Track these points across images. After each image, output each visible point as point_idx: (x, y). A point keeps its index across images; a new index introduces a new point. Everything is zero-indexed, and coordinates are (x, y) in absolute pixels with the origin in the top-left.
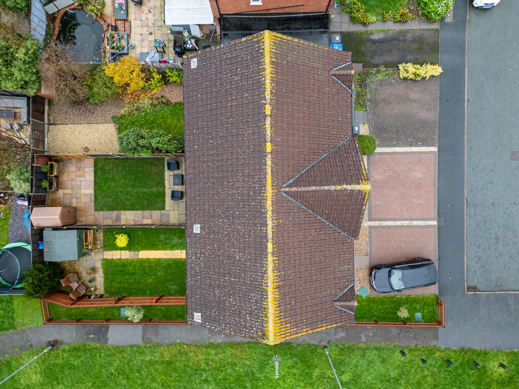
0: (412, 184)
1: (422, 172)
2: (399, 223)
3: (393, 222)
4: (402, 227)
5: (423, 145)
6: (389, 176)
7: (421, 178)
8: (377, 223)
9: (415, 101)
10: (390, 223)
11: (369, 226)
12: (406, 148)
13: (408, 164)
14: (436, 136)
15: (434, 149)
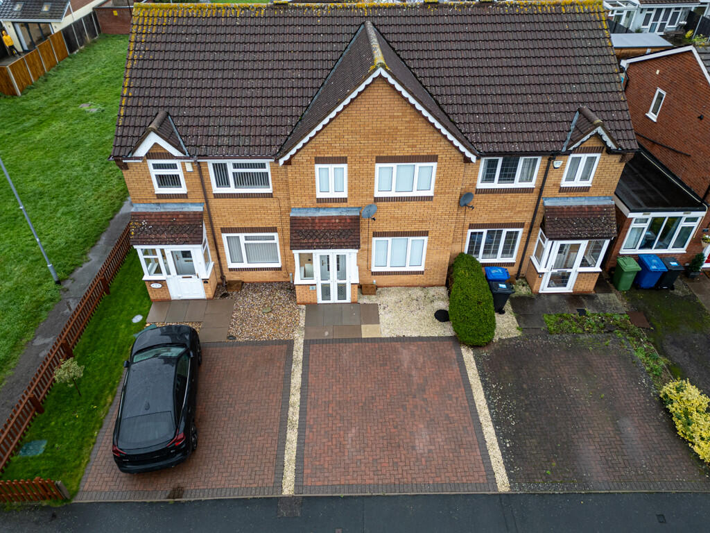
0: (396, 427)
1: (430, 451)
2: (295, 398)
3: (299, 386)
4: (285, 404)
5: (505, 453)
6: (410, 376)
7: (413, 448)
8: (298, 354)
9: (618, 430)
10: (296, 380)
11: (293, 340)
12: (487, 411)
13: (447, 417)
14: (541, 488)
15: (502, 482)
